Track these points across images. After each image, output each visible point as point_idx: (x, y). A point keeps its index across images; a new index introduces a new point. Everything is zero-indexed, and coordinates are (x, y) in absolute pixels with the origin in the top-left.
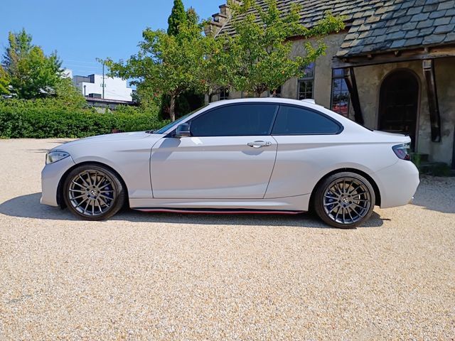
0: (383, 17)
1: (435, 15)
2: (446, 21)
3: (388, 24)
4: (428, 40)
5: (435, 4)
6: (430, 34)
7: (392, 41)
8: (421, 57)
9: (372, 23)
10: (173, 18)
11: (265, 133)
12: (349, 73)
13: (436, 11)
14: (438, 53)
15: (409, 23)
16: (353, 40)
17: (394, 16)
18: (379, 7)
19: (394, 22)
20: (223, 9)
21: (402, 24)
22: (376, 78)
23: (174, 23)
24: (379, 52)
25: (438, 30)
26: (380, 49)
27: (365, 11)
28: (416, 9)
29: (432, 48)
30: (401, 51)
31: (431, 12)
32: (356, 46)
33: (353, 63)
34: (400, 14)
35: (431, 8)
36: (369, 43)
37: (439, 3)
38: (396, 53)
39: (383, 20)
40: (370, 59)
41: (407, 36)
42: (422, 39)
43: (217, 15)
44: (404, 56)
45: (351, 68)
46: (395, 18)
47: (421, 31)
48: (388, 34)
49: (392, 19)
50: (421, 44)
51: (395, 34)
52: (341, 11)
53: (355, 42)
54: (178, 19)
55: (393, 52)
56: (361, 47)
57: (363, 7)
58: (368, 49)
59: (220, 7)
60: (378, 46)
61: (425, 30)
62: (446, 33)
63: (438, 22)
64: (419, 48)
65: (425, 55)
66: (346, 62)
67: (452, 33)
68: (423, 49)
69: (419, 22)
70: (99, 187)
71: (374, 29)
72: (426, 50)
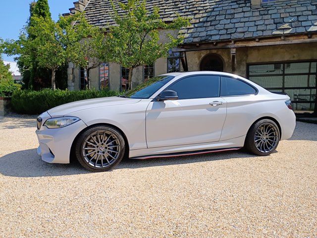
0: (201, 20)
1: (234, 21)
2: (242, 25)
3: (205, 25)
4: (234, 36)
5: (232, 14)
6: (234, 33)
7: (211, 36)
8: (229, 46)
9: (195, 24)
10: (39, 9)
11: (216, 95)
12: (184, 55)
13: (234, 18)
14: (240, 44)
15: (219, 25)
16: (185, 34)
17: (208, 20)
18: (196, 14)
19: (209, 24)
20: (77, 5)
21: (215, 25)
22: (197, 59)
23: (40, 12)
24: (204, 42)
25: (239, 30)
26: (204, 40)
27: (187, 15)
28: (221, 16)
29: (236, 41)
30: (218, 42)
31: (231, 19)
32: (187, 38)
33: (186, 49)
34: (212, 19)
35: (230, 17)
36: (196, 36)
37: (235, 13)
38: (214, 43)
39: (201, 22)
40: (198, 46)
41: (220, 33)
42: (230, 35)
43: (73, 9)
44: (219, 45)
45: (185, 52)
46: (209, 21)
47: (228, 30)
48: (207, 31)
49: (207, 21)
50: (230, 38)
51: (212, 31)
52: (171, 14)
53: (187, 35)
54: (44, 10)
55: (213, 43)
56: (191, 39)
57: (185, 12)
58: (196, 40)
59: (74, 3)
60: (203, 38)
61: (230, 30)
62: (244, 32)
63: (237, 25)
64: (229, 41)
65: (232, 45)
66: (182, 48)
67: (247, 32)
68: (231, 42)
69: (225, 24)
70: (107, 144)
71: (197, 27)
72: (233, 42)
